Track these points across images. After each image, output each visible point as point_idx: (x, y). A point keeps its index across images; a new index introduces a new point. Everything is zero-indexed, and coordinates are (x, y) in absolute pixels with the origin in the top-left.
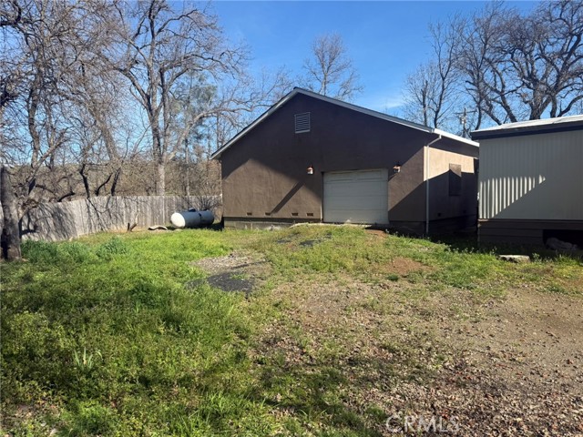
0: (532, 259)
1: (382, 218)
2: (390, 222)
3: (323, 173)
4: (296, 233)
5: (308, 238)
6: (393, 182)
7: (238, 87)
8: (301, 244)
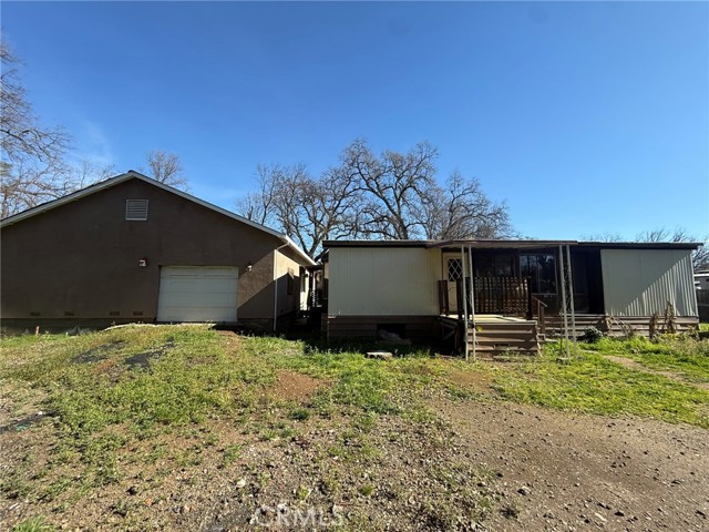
0: (394, 355)
1: (230, 316)
2: (239, 319)
3: (160, 267)
4: (117, 342)
5: (137, 349)
6: (245, 281)
7: (46, 172)
8: (128, 361)
